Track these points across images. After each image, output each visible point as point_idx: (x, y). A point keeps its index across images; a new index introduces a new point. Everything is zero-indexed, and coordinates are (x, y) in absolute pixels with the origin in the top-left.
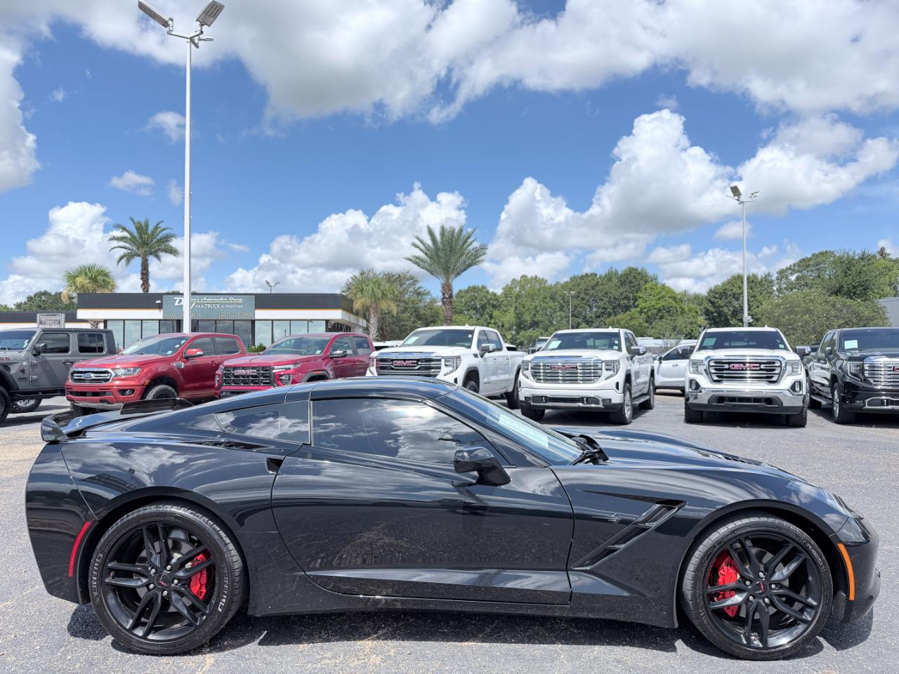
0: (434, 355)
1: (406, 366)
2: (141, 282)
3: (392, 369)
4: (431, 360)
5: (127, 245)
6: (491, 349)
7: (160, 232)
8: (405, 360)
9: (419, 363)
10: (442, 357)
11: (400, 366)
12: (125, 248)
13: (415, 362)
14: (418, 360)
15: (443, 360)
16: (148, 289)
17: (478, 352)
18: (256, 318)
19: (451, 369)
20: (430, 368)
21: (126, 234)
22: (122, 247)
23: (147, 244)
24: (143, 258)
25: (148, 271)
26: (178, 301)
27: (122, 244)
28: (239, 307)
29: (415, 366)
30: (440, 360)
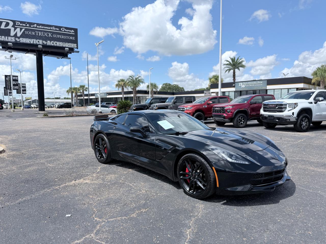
0: (284, 103)
1: (273, 107)
2: (233, 78)
3: (268, 108)
4: (282, 105)
5: (229, 66)
6: (320, 100)
7: (239, 60)
8: (272, 105)
9: (278, 106)
10: (287, 104)
11: (270, 107)
12: (228, 67)
13: (276, 105)
14: (277, 105)
15: (288, 105)
16: (235, 80)
17: (313, 101)
18: (267, 89)
19: (291, 108)
20: (282, 108)
21: (228, 63)
22: (227, 67)
23: (235, 65)
24: (234, 70)
25: (235, 75)
26: (240, 84)
27: (227, 66)
28: (261, 85)
29: (276, 107)
30: (286, 105)
